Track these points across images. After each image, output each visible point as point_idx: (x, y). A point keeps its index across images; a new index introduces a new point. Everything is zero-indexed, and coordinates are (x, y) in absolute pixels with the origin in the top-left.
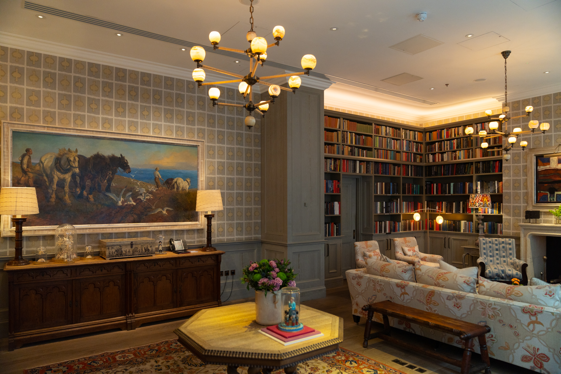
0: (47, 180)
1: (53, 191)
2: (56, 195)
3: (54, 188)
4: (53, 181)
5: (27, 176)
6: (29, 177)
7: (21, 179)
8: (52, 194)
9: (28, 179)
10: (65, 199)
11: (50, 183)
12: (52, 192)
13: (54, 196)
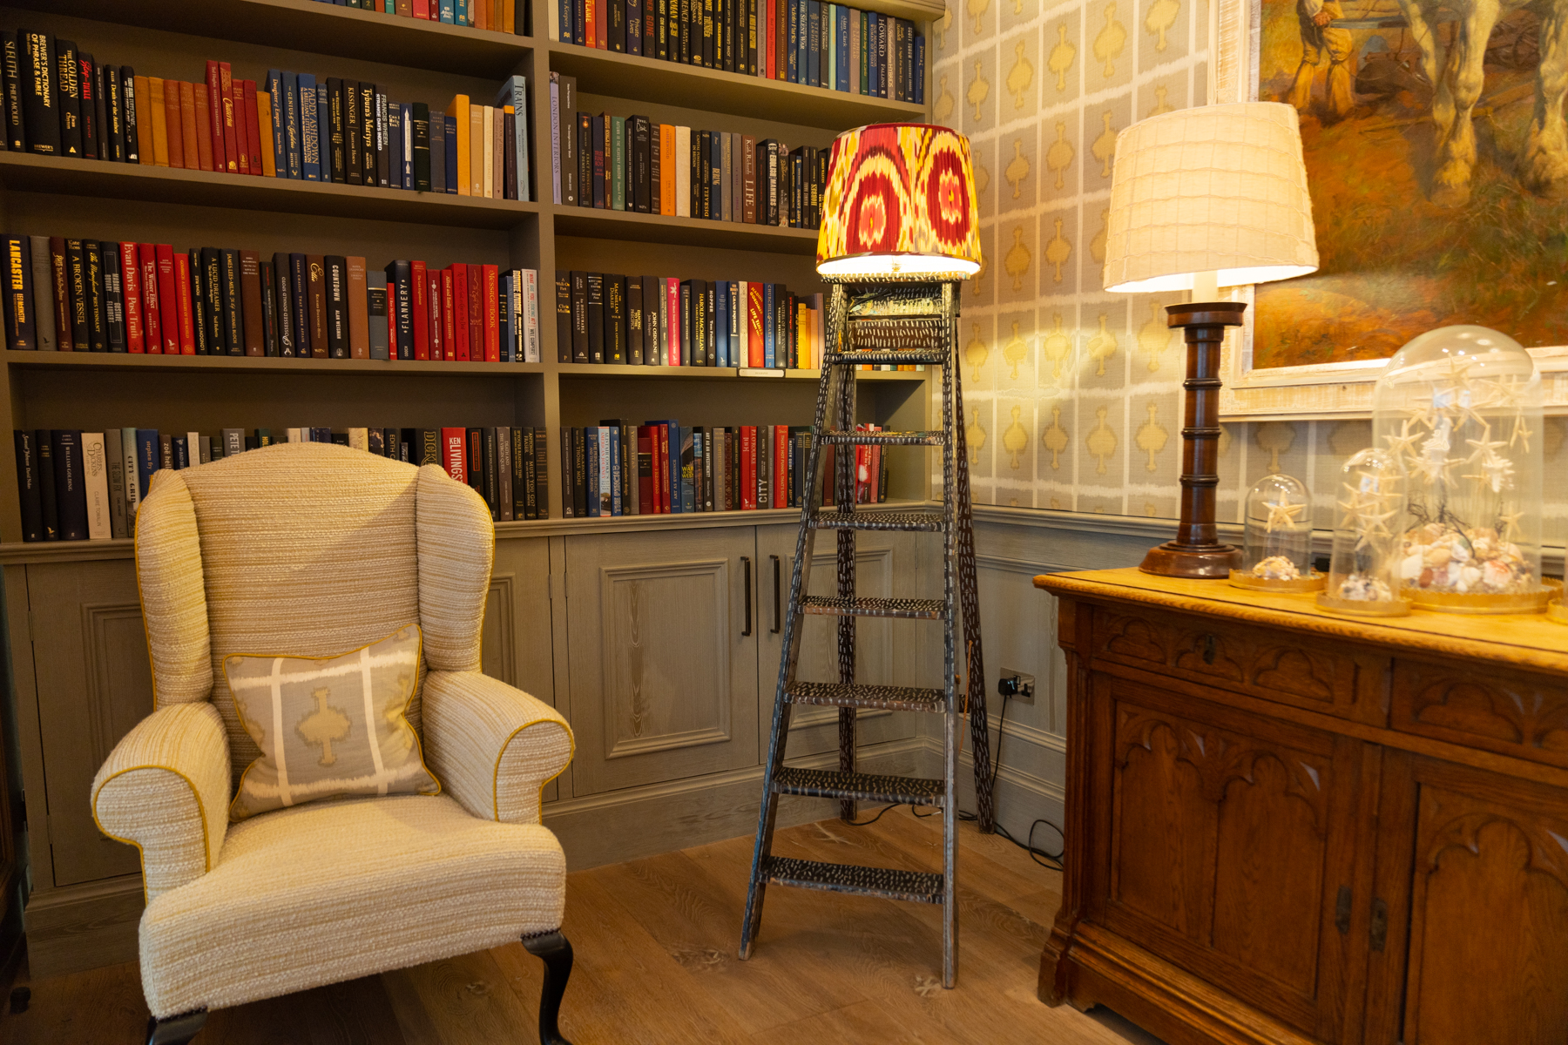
0: (1427, 43)
1: (1461, 106)
2: (1477, 133)
3: (1469, 89)
4: (1465, 37)
5: (1324, 52)
6: (1333, 53)
7: (1295, 80)
8: (1454, 133)
9: (1330, 71)
10: (1542, 150)
11: (1448, 56)
12: (1457, 117)
13: (1465, 144)
